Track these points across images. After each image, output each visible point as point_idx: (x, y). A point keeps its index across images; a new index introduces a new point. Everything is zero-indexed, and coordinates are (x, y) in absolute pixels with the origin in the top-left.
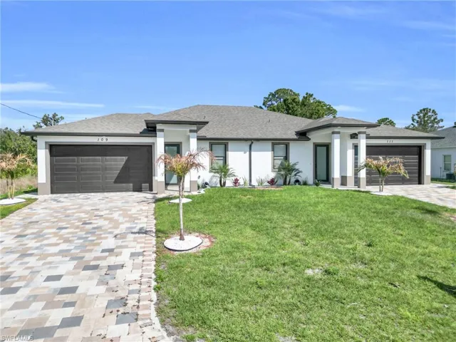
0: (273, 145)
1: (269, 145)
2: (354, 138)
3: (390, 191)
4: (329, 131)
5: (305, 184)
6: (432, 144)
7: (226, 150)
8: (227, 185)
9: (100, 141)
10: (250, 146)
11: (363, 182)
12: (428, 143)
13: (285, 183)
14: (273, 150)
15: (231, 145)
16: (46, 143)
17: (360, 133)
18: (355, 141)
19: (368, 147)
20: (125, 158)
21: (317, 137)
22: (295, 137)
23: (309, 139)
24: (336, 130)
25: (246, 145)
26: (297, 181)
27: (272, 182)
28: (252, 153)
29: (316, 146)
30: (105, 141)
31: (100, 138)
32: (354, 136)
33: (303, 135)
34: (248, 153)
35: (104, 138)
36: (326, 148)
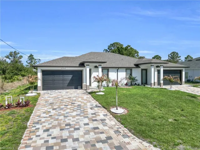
0: (126, 69)
4: (150, 65)
5: (139, 85)
7: (108, 71)
8: (109, 86)
9: (62, 69)
10: (118, 70)
11: (162, 84)
12: (184, 69)
13: (131, 85)
14: (126, 72)
15: (110, 70)
16: (41, 70)
17: (161, 66)
18: (158, 68)
19: (164, 71)
20: (72, 76)
21: (143, 67)
22: (134, 66)
23: (140, 67)
24: (153, 64)
25: (116, 70)
26: (136, 84)
27: (126, 84)
28: (118, 73)
29: (142, 70)
30: (64, 69)
33: (137, 66)
34: (116, 73)
35: (64, 68)
36: (145, 71)
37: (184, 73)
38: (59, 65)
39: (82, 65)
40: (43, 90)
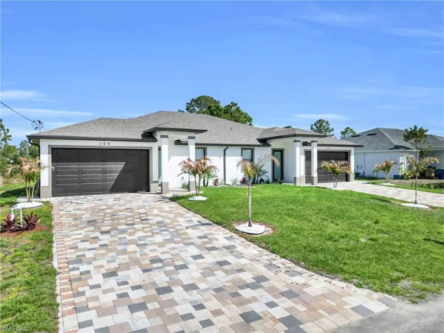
0: (242, 149)
1: (239, 149)
2: (306, 145)
3: (341, 186)
4: (292, 139)
5: (268, 182)
6: (355, 150)
7: (205, 153)
8: (209, 185)
9: (102, 145)
10: (225, 150)
11: (316, 180)
12: (352, 150)
13: (253, 183)
14: (242, 155)
15: (209, 149)
16: (49, 146)
17: (313, 141)
18: (307, 148)
19: (319, 152)
20: (124, 163)
21: (275, 144)
22: (259, 143)
23: (269, 145)
24: (298, 139)
25: (221, 150)
26: (262, 180)
27: (244, 182)
28: (226, 158)
29: (274, 151)
30: (107, 145)
31: (103, 142)
32: (305, 144)
33: (264, 142)
34: (222, 158)
35: (107, 142)
36: (280, 153)
37: (352, 158)
38: (93, 136)
39: (149, 136)
40: (53, 196)
